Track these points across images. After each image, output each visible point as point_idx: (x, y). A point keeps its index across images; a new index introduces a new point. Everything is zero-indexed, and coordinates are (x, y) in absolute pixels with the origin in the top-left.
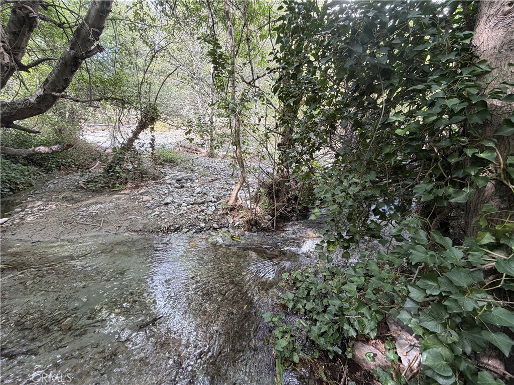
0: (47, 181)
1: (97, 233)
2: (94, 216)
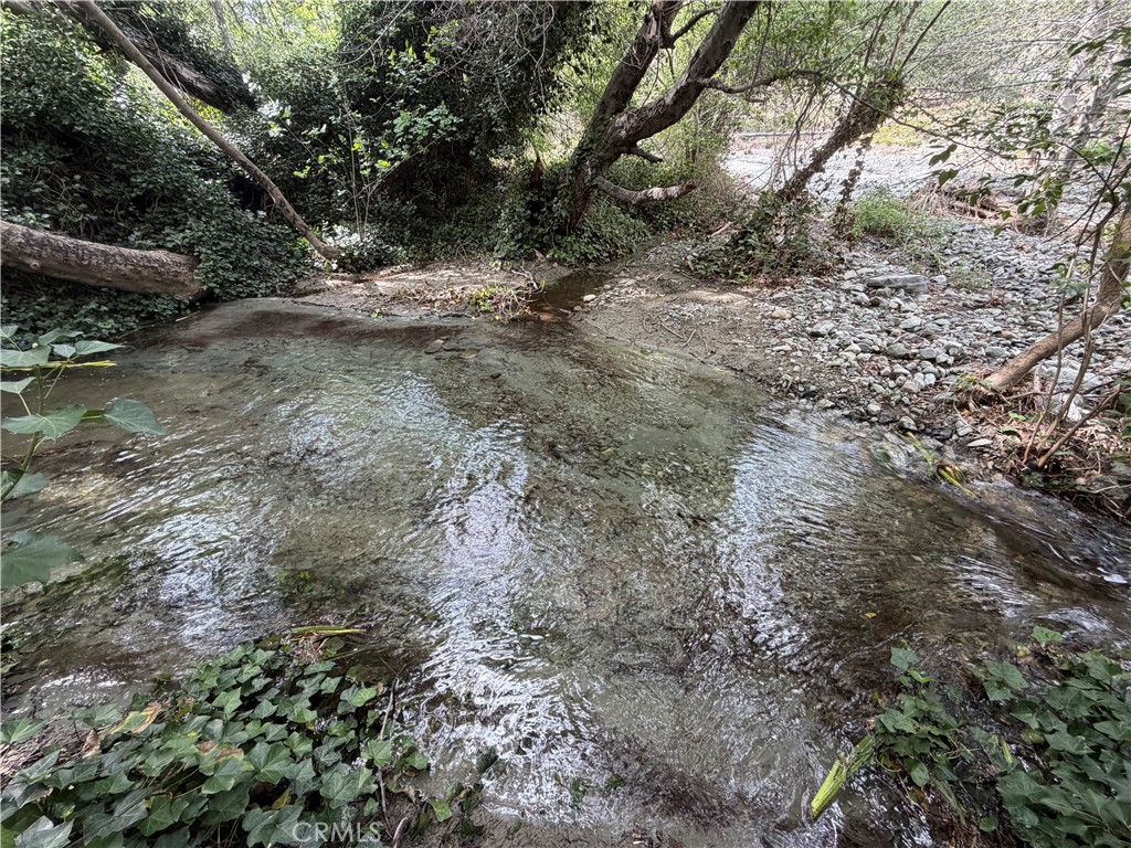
0: (650, 247)
1: (678, 351)
2: (685, 322)
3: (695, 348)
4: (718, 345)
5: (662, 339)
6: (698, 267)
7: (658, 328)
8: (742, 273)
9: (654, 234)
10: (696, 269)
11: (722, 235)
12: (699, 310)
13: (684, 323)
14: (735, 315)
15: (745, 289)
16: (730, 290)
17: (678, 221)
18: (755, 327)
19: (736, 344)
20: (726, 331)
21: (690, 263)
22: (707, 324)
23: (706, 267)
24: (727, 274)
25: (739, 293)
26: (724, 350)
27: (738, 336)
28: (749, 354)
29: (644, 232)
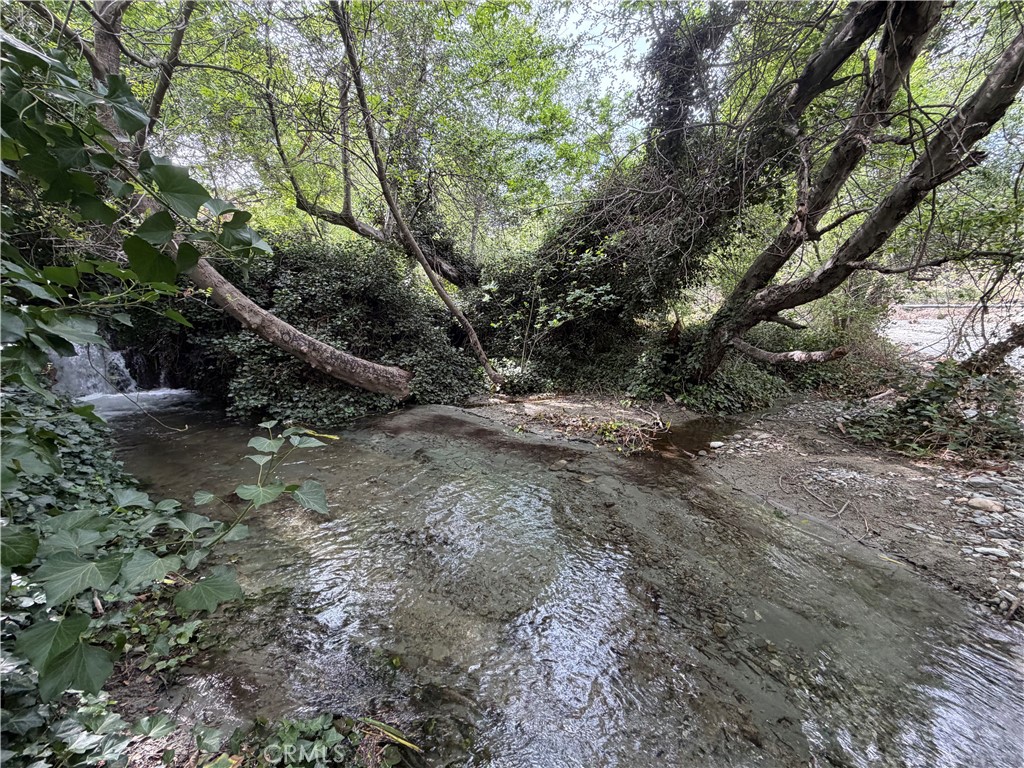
1: (824, 522)
3: (850, 523)
4: (884, 526)
5: (802, 503)
6: (851, 431)
7: (798, 490)
8: (915, 446)
9: (795, 391)
10: (848, 433)
11: (884, 401)
12: (854, 479)
13: (833, 490)
14: (908, 493)
15: (921, 465)
16: (899, 462)
17: (824, 381)
18: (940, 513)
19: (913, 530)
20: (896, 510)
21: (840, 425)
22: (866, 497)
23: (862, 433)
24: (893, 444)
25: (911, 467)
26: (894, 534)
27: (915, 520)
28: (935, 545)
29: (783, 389)
